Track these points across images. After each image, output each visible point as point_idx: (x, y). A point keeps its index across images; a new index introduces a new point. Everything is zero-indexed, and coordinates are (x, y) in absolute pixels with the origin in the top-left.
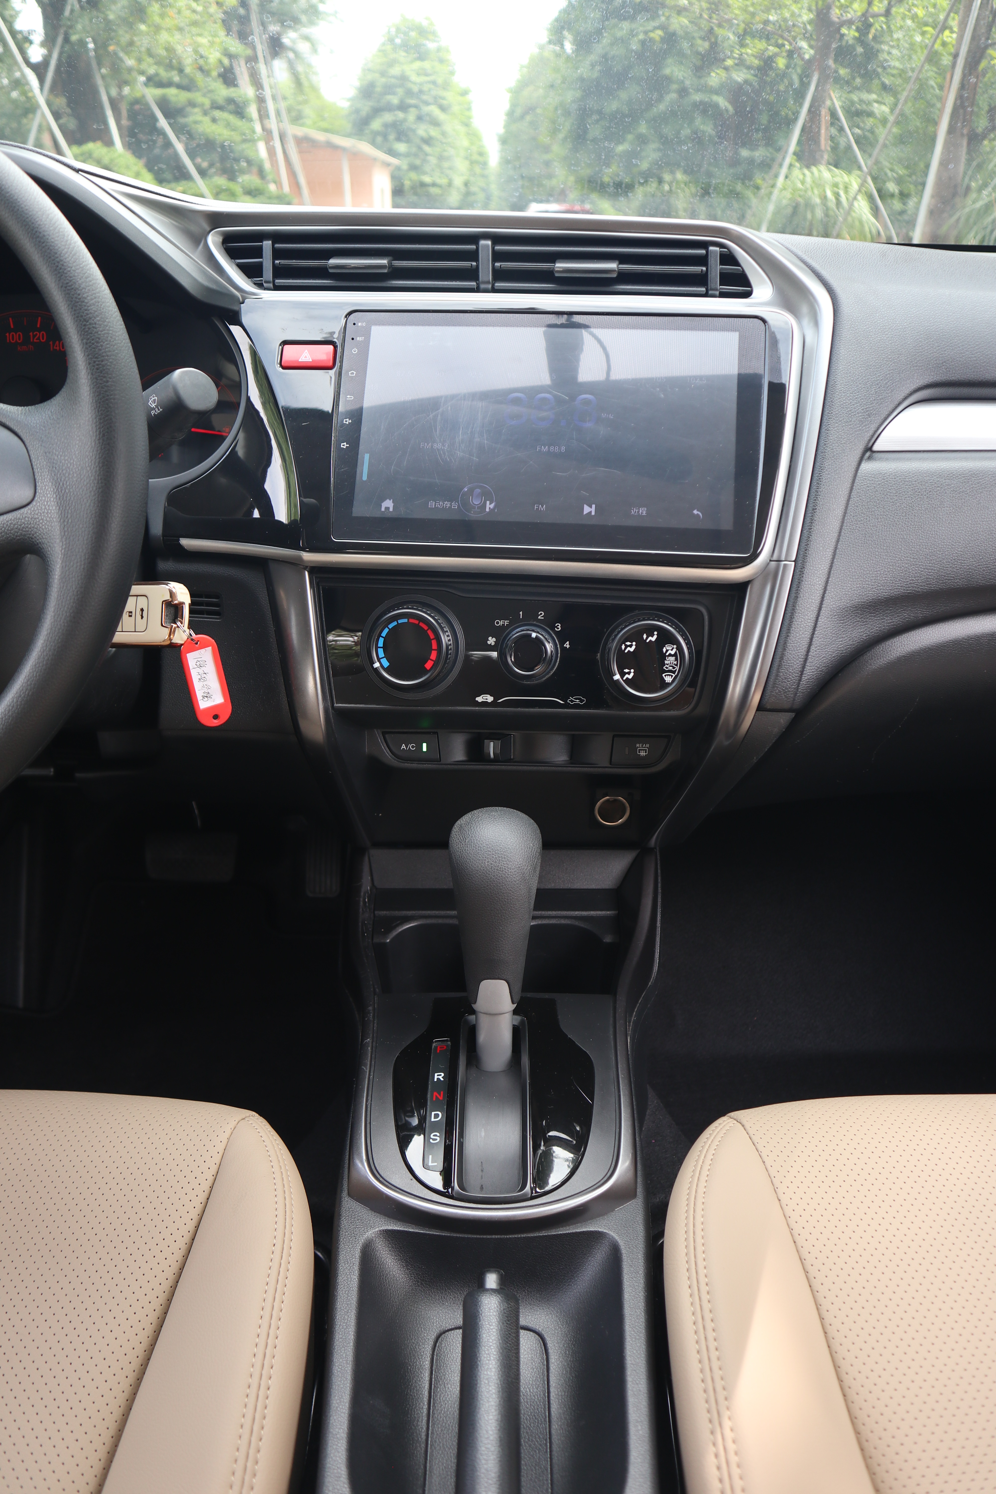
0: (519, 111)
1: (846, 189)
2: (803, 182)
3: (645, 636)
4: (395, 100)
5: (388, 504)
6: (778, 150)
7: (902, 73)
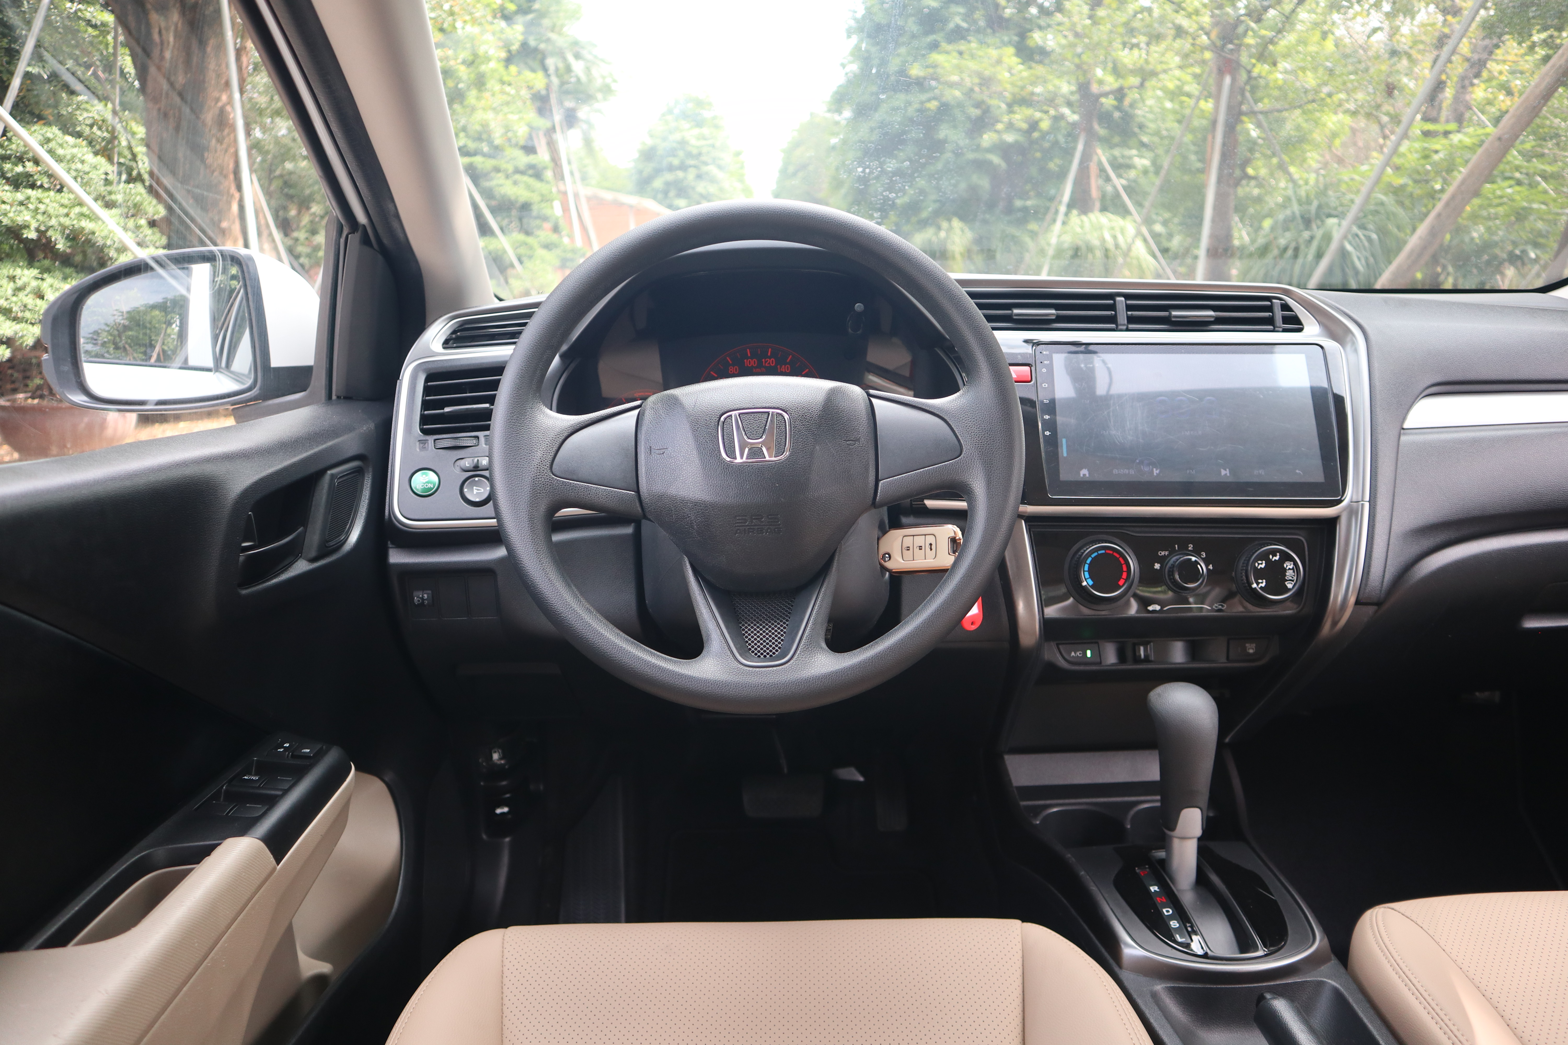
0: (791, 169)
1: (1122, 231)
2: (1082, 227)
3: (1271, 557)
4: (676, 162)
5: (1084, 473)
6: (1051, 199)
7: (1157, 133)
